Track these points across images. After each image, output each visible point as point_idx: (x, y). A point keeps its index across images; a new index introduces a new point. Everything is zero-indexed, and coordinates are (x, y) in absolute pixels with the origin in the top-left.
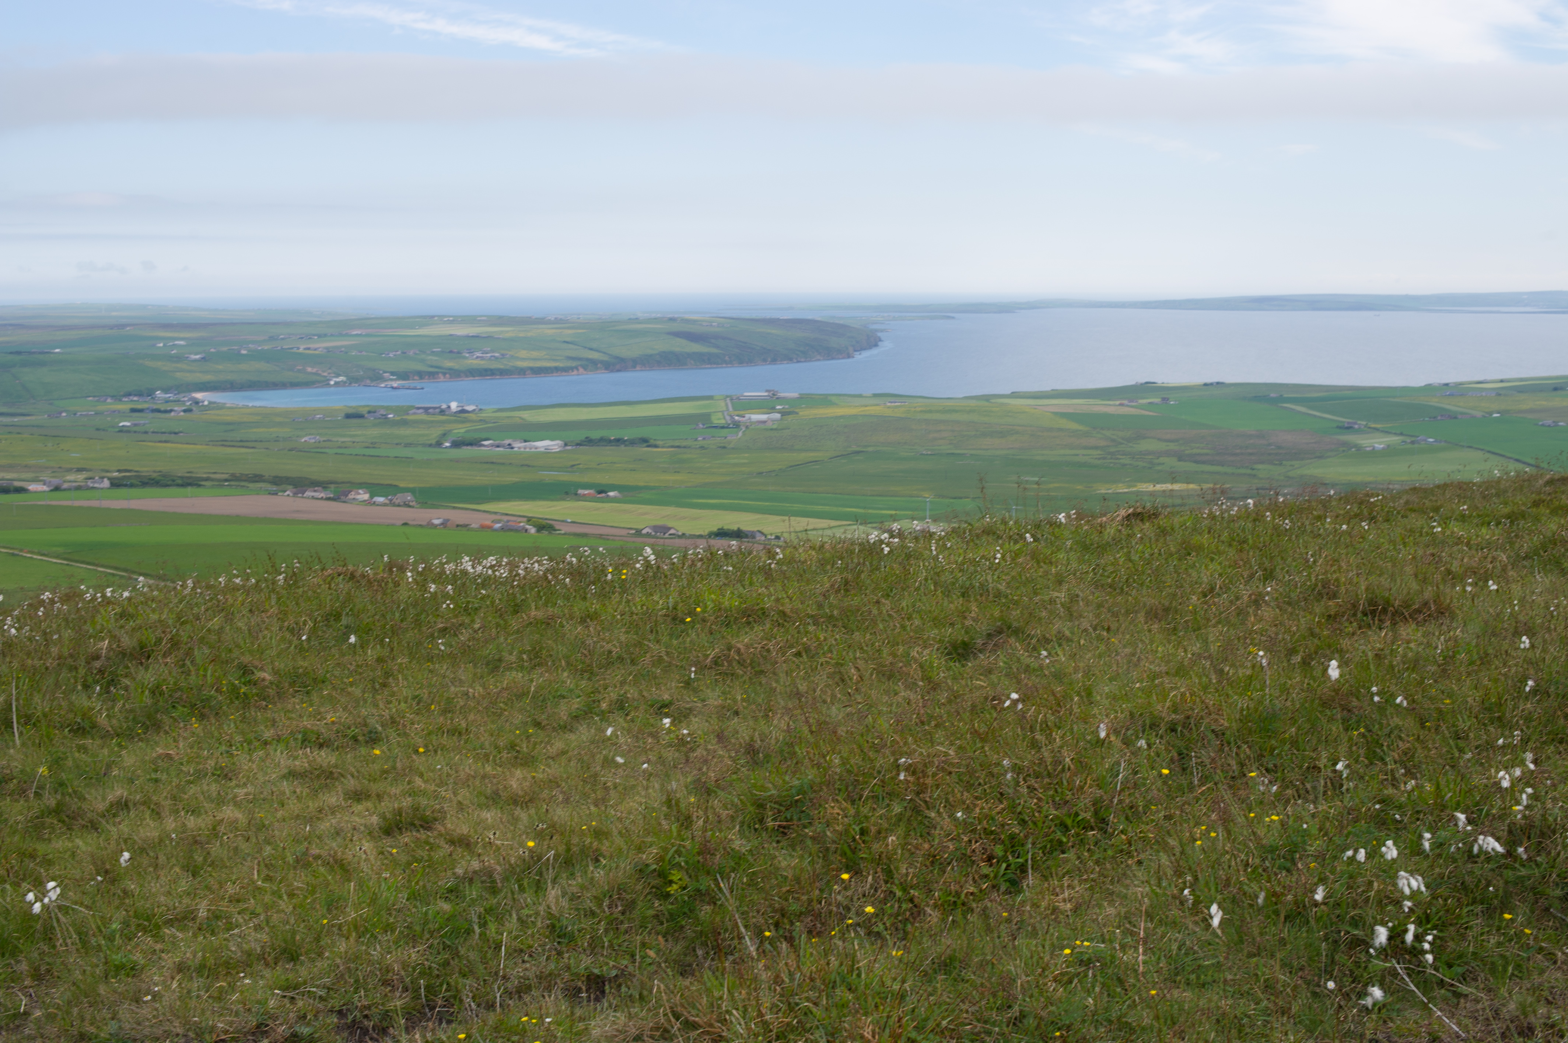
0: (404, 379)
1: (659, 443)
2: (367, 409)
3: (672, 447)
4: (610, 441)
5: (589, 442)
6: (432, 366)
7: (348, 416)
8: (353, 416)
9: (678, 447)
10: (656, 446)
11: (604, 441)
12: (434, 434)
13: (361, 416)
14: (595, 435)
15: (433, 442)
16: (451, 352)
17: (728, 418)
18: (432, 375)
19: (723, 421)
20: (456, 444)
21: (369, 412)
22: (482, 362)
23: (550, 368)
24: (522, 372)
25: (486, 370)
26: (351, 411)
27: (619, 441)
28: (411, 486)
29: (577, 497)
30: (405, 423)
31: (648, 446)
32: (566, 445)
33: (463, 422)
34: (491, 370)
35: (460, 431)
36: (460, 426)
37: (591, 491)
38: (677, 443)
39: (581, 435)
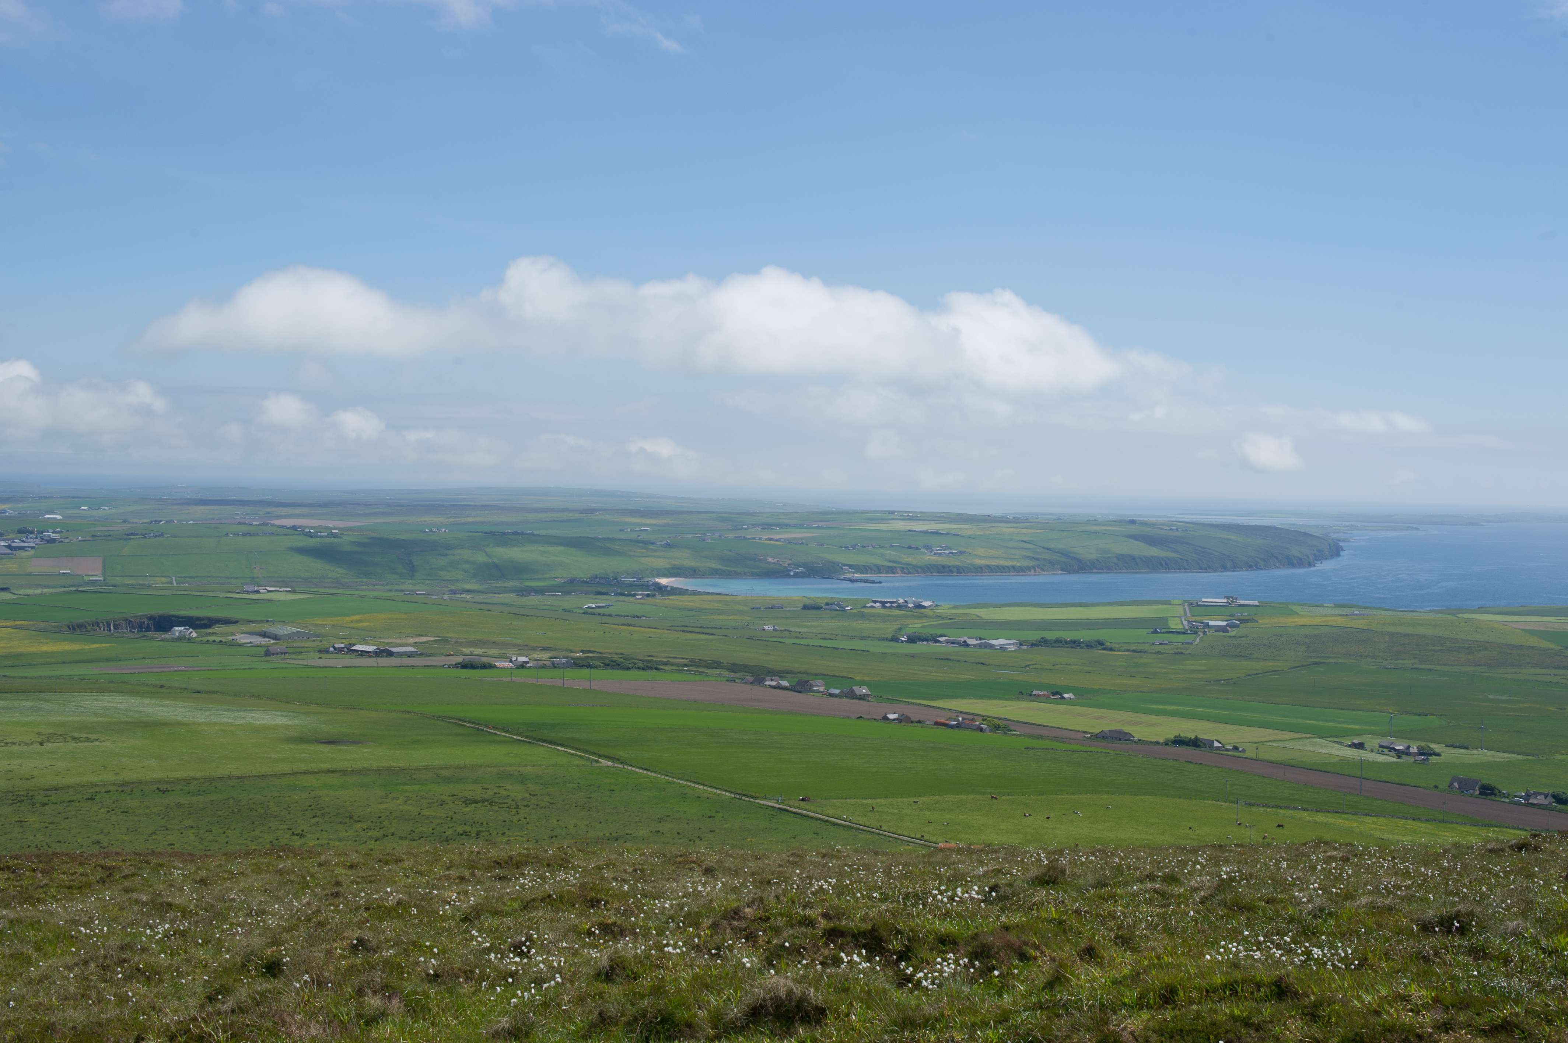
0: (862, 573)
1: (1114, 645)
2: (825, 601)
3: (1128, 651)
4: (1066, 642)
5: (1045, 642)
6: (890, 561)
7: (806, 607)
8: (811, 607)
9: (1134, 651)
10: (1111, 650)
11: (1060, 642)
12: (890, 628)
13: (817, 608)
14: (1051, 635)
15: (890, 637)
16: (909, 547)
17: (1185, 623)
18: (891, 570)
19: (1181, 627)
20: (912, 640)
21: (827, 604)
22: (940, 559)
23: (1007, 567)
24: (979, 570)
25: (944, 567)
26: (809, 602)
27: (1075, 644)
28: (866, 678)
29: (1031, 697)
30: (862, 616)
31: (1104, 649)
32: (1021, 644)
33: (919, 618)
34: (949, 567)
35: (915, 626)
36: (916, 621)
37: (1045, 693)
38: (1133, 647)
39: (1035, 635)
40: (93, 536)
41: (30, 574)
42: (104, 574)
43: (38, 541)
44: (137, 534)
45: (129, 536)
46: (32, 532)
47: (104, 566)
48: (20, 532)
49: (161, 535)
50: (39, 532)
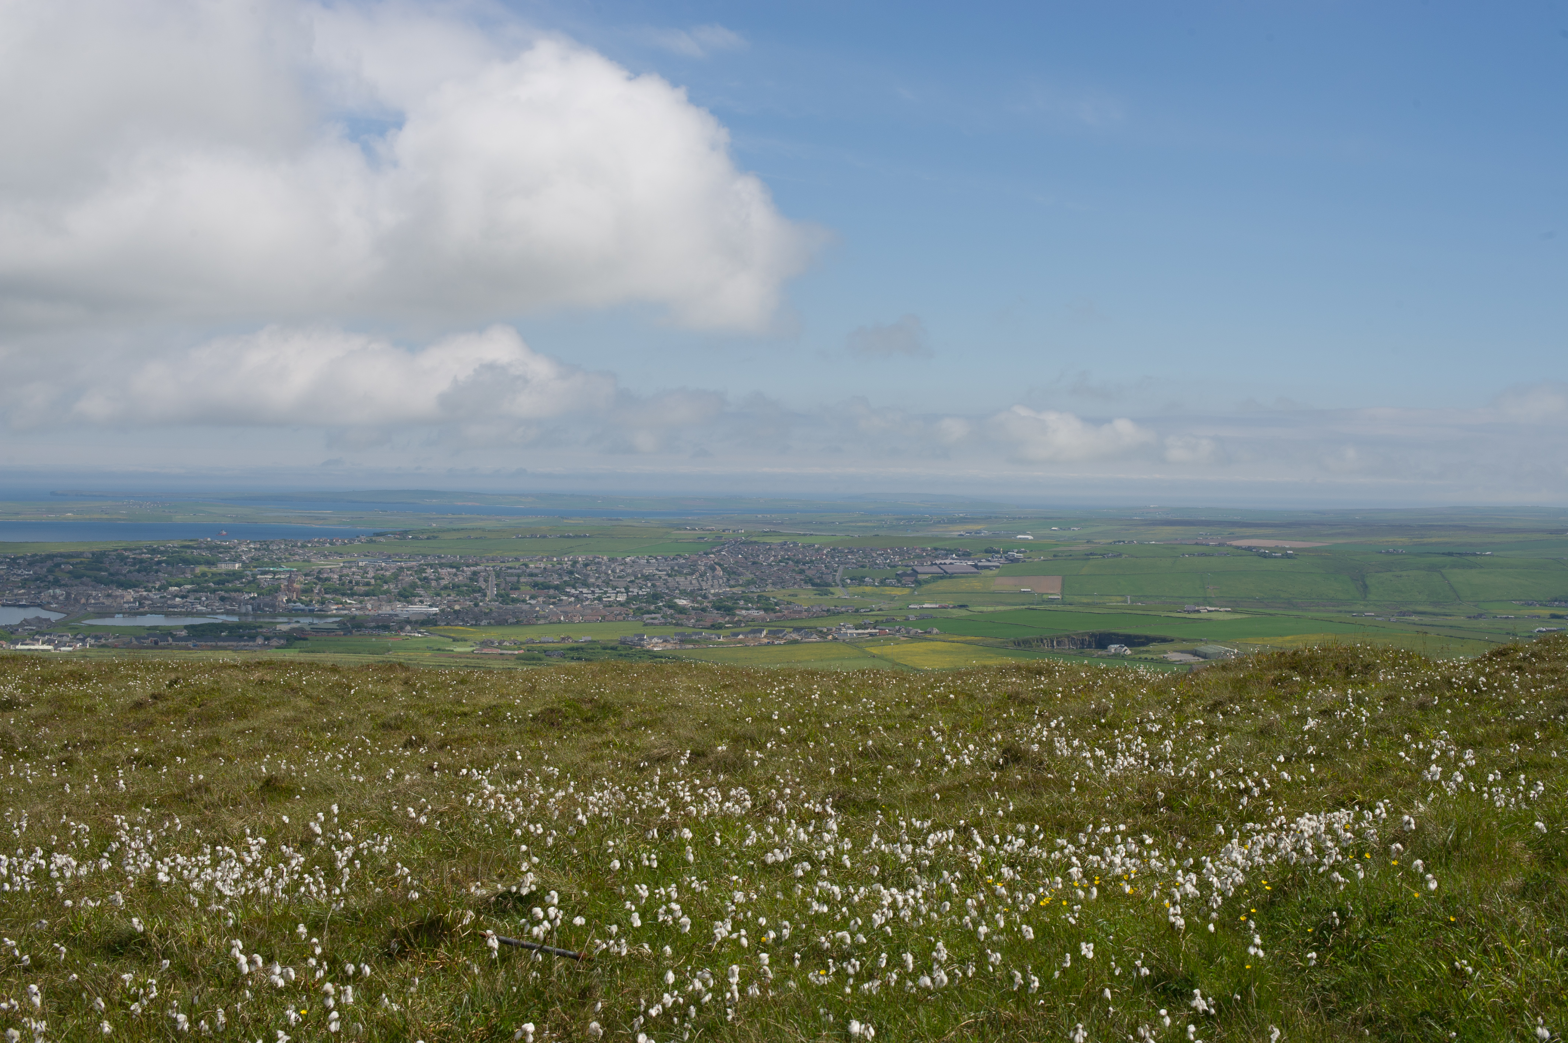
40: (1055, 556)
41: (994, 593)
42: (1062, 594)
43: (1002, 560)
44: (1096, 554)
45: (1088, 555)
46: (998, 552)
47: (1063, 585)
48: (987, 551)
49: (1120, 555)
50: (1005, 552)
